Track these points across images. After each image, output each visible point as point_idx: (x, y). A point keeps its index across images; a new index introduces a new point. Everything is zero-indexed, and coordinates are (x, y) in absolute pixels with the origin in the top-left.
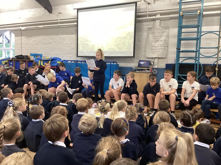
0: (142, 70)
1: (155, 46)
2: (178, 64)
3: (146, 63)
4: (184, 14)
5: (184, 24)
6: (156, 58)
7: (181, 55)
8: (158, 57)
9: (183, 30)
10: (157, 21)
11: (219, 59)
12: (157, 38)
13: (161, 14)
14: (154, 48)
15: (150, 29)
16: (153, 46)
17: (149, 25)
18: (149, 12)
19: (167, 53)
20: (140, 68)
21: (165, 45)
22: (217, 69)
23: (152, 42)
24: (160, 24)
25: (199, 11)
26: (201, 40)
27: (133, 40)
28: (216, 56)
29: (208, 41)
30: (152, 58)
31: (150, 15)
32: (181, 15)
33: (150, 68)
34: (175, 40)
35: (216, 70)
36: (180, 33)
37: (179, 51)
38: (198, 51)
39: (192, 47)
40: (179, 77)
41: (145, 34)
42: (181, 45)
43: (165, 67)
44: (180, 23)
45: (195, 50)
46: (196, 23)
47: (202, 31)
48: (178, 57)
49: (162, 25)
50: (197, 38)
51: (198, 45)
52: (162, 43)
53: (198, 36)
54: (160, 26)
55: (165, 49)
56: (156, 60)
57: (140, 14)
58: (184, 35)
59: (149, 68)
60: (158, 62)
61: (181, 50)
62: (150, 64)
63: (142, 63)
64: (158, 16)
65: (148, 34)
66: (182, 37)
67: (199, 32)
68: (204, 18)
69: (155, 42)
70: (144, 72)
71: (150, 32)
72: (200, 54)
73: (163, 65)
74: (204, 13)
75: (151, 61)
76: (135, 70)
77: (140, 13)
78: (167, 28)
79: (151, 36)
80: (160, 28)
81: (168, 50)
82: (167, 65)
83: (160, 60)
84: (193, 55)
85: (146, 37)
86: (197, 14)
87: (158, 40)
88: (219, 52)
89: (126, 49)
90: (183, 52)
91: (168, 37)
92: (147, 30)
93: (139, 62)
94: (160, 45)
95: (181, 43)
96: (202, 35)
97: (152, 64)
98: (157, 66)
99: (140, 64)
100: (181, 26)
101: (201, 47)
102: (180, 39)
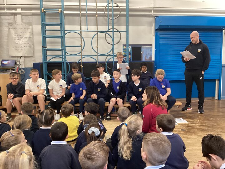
0: (7, 71)
1: (19, 43)
2: (45, 62)
3: (11, 62)
4: (46, 11)
5: (47, 21)
6: (21, 56)
7: (48, 53)
8: (24, 55)
9: (47, 28)
10: (17, 15)
12: (20, 34)
13: (22, 9)
14: (17, 45)
15: (10, 24)
16: (17, 43)
17: (9, 20)
18: (7, 4)
19: (33, 51)
20: (4, 69)
21: (30, 43)
22: (82, 66)
23: (15, 38)
24: (22, 19)
25: (60, 10)
26: (66, 38)
28: (80, 54)
29: (72, 40)
30: (17, 57)
31: (9, 9)
32: (43, 11)
33: (16, 68)
34: (39, 39)
35: (81, 68)
36: (44, 31)
37: (45, 49)
38: (63, 50)
39: (58, 46)
40: (48, 76)
41: (5, 29)
42: (47, 43)
43: (33, 67)
44: (43, 20)
45: (61, 49)
46: (58, 21)
47: (65, 30)
48: (45, 56)
49: (24, 21)
50: (61, 37)
51: (63, 44)
52: (26, 40)
53: (61, 34)
54: (22, 21)
55: (30, 47)
56: (22, 59)
58: (47, 33)
60: (25, 61)
61: (47, 49)
62: (16, 64)
63: (5, 63)
64: (19, 11)
65: (9, 29)
66: (47, 35)
67: (62, 30)
68: (66, 17)
69: (18, 39)
71: (11, 27)
72: (66, 52)
73: (30, 65)
74: (65, 12)
75: (16, 60)
78: (31, 24)
79: (13, 32)
80: (22, 23)
81: (34, 48)
82: (34, 64)
83: (27, 59)
84: (59, 53)
85: (7, 32)
86: (58, 12)
87: (22, 36)
88: (82, 50)
90: (49, 50)
91: (32, 33)
92: (7, 25)
93: (2, 62)
94: (25, 43)
95: (47, 41)
96: (65, 33)
97: (18, 63)
98: (24, 65)
99: (3, 64)
100: (44, 23)
101: (66, 45)
102: (44, 36)
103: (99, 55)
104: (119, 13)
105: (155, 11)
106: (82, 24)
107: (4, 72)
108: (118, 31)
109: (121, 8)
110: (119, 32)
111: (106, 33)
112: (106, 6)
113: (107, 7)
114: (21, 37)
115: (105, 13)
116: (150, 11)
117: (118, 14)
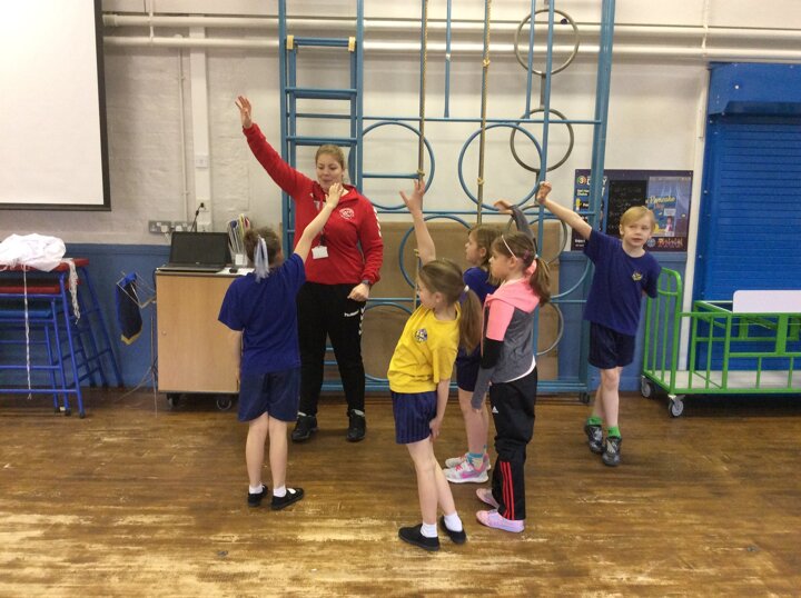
10: (192, 55)
18: (155, 14)
24: (207, 70)
25: (352, 41)
30: (189, 208)
31: (162, 30)
32: (290, 46)
47: (364, 114)
50: (350, 141)
51: (356, 167)
53: (353, 133)
54: (207, 77)
57: (118, 19)
64: (197, 39)
67: (356, 117)
77: (119, 13)
96: (364, 128)
101: (365, 172)
103: (484, 210)
104: (571, 48)
105: (713, 41)
108: (564, 120)
109: (580, 27)
110: (569, 124)
111: (515, 128)
112: (526, 21)
113: (527, 27)
115: (516, 48)
116: (694, 40)
117: (569, 53)
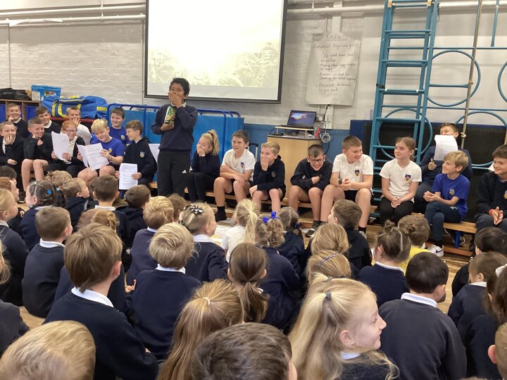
0: (297, 132)
1: (328, 77)
2: (377, 120)
3: (308, 116)
4: (397, 4)
5: (395, 28)
6: (329, 105)
7: (387, 100)
8: (333, 103)
9: (394, 42)
10: (333, 18)
11: (470, 111)
12: (334, 58)
13: (345, 3)
14: (325, 82)
15: (317, 37)
16: (325, 77)
17: (315, 28)
19: (355, 95)
20: (293, 129)
21: (349, 77)
22: (463, 135)
23: (322, 67)
24: (341, 26)
26: (432, 67)
27: (277, 60)
29: (448, 71)
30: (321, 106)
31: (318, 5)
32: (389, 6)
33: (316, 128)
34: (375, 67)
35: (461, 138)
36: (385, 49)
37: (381, 90)
38: (423, 93)
39: (411, 84)
40: (379, 150)
41: (305, 48)
42: (387, 77)
43: (349, 129)
44: (387, 24)
45: (417, 91)
46: (422, 27)
47: (435, 46)
48: (379, 106)
49: (345, 29)
51: (425, 79)
52: (343, 71)
54: (341, 30)
55: (349, 86)
56: (330, 111)
58: (394, 55)
59: (312, 128)
60: (334, 115)
61: (386, 90)
62: (316, 120)
63: (297, 116)
65: (313, 47)
66: (391, 58)
67: (428, 48)
68: (442, 17)
69: (328, 67)
70: (302, 138)
71: (317, 43)
72: (428, 99)
73: (344, 124)
74: (442, 4)
75: (318, 112)
76: (280, 134)
78: (357, 36)
79: (319, 53)
80: (341, 35)
81: (356, 88)
82: (353, 123)
83: (339, 112)
84: (413, 100)
85: (308, 55)
86: (425, 6)
87: (335, 63)
88: (469, 95)
89: (261, 83)
90: (390, 92)
91: (358, 57)
92: (310, 38)
93: (291, 115)
94: (341, 76)
95: (387, 73)
96: (434, 55)
97: (321, 119)
98: (331, 124)
99: (293, 118)
100: (388, 33)
101: (431, 83)
102: (385, 62)
106: (480, 30)
107: (292, 135)
114: (334, 65)
